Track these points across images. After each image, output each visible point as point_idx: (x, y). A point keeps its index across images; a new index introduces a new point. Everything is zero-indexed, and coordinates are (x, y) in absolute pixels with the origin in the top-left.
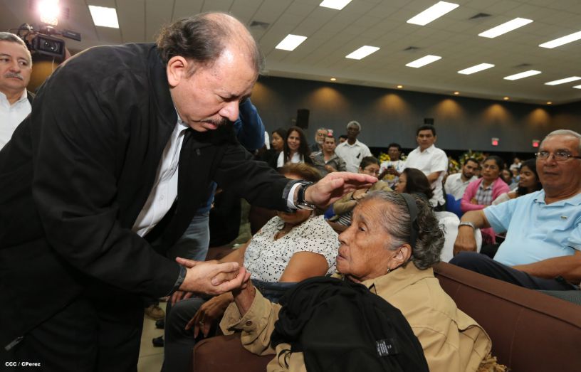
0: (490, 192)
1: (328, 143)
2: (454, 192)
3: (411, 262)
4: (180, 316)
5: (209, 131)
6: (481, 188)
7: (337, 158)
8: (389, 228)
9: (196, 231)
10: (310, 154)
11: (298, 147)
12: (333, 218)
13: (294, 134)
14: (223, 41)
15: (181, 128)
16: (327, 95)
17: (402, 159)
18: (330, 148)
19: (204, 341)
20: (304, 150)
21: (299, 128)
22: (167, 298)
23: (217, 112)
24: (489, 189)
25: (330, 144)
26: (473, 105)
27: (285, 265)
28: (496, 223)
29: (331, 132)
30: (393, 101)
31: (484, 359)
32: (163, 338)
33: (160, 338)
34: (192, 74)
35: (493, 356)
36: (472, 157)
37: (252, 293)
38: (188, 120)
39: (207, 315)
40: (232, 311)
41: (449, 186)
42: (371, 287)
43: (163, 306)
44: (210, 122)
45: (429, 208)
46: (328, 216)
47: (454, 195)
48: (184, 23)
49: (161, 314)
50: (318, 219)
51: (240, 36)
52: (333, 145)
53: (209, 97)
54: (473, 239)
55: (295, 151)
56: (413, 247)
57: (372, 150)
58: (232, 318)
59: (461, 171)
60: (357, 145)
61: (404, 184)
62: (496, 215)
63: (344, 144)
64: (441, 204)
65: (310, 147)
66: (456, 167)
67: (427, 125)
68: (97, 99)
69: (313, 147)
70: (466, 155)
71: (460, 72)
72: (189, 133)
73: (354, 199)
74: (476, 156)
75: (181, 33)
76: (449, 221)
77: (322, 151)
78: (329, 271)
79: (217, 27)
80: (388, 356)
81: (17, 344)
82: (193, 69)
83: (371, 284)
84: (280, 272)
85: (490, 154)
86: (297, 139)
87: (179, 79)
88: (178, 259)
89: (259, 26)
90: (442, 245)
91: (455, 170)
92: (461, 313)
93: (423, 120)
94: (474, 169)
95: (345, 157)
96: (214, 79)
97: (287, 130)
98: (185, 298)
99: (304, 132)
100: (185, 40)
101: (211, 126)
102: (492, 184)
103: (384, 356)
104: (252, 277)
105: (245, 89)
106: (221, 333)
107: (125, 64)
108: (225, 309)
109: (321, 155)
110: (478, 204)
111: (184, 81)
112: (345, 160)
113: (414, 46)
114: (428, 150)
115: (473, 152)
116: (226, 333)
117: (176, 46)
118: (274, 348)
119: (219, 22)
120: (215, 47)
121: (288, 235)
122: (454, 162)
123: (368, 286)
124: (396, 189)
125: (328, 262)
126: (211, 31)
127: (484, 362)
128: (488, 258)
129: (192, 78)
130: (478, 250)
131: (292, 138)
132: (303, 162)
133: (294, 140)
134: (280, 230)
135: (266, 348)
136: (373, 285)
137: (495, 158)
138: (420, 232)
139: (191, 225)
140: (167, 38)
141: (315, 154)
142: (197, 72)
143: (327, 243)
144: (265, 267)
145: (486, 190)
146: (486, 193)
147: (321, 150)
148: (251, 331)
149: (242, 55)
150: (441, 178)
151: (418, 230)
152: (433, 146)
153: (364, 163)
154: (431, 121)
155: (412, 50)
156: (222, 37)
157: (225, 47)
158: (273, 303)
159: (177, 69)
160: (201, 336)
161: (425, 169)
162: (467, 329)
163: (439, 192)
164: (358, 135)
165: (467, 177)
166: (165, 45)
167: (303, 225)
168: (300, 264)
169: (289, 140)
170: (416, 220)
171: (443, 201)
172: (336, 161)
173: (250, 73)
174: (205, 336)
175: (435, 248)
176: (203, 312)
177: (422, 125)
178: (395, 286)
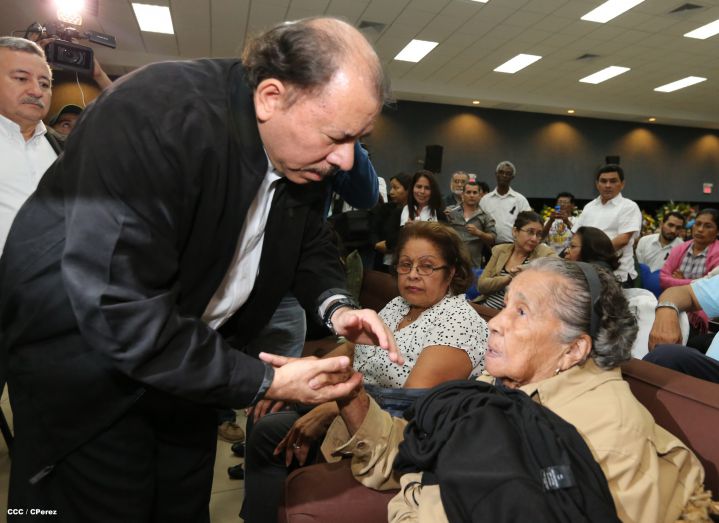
0: (703, 261)
1: (469, 192)
2: (649, 261)
3: (591, 359)
4: (267, 437)
5: (311, 182)
6: (689, 255)
7: (483, 213)
8: (560, 311)
9: (287, 318)
10: (445, 208)
11: (427, 199)
12: (478, 299)
13: (423, 181)
14: (335, 59)
15: (273, 177)
16: (468, 125)
17: (575, 215)
18: (472, 199)
19: (300, 470)
20: (436, 204)
21: (428, 172)
22: (247, 410)
23: (324, 158)
24: (702, 256)
25: (472, 195)
26: (676, 136)
27: (411, 364)
28: (710, 303)
29: (473, 177)
30: (561, 132)
31: (694, 494)
32: (243, 467)
33: (238, 467)
34: (290, 105)
35: (706, 489)
36: (675, 211)
37: (365, 403)
38: (282, 166)
39: (303, 435)
40: (337, 428)
41: (641, 252)
42: (533, 395)
43: (242, 421)
44: (313, 171)
45: (616, 285)
46: (471, 297)
47: (649, 265)
48: (281, 31)
49: (239, 433)
50: (457, 300)
51: (359, 52)
52: (477, 195)
53: (314, 137)
54: (678, 326)
55: (425, 205)
56: (594, 339)
57: (532, 202)
58: (337, 439)
59: (659, 230)
60: (510, 195)
61: (578, 250)
62: (709, 293)
63: (492, 194)
64: (633, 278)
65: (444, 198)
66: (652, 225)
67: (611, 165)
68: (157, 140)
69: (448, 198)
70: (666, 208)
71: (657, 89)
72: (283, 185)
73: (507, 272)
74: (681, 209)
75: (276, 47)
76: (642, 300)
77: (461, 205)
78: (474, 373)
79: (328, 39)
80: (558, 490)
81: (46, 477)
82: (292, 98)
83: (533, 390)
84: (404, 374)
85: (702, 206)
86: (426, 188)
87: (272, 110)
88: (263, 355)
89: (370, 28)
90: (633, 337)
91: (650, 229)
92: (660, 430)
93: (604, 158)
94: (678, 228)
95: (493, 212)
96: (321, 112)
97: (412, 175)
98: (272, 412)
99: (436, 177)
100: (282, 57)
101: (314, 177)
102: (706, 250)
103: (553, 491)
104: (366, 382)
105: (363, 126)
106: (322, 460)
107: (197, 91)
108: (328, 426)
109: (460, 210)
110: (684, 278)
111: (279, 114)
112: (493, 216)
113: (590, 52)
114: (614, 201)
115: (677, 203)
116: (330, 459)
117: (270, 64)
118: (397, 479)
119: (330, 32)
120: (323, 68)
121: (416, 322)
122: (649, 218)
123: (529, 393)
124: (567, 256)
125: (472, 360)
126: (318, 45)
127: (694, 498)
128: (698, 353)
129: (291, 110)
130: (684, 343)
131: (420, 187)
132: (436, 220)
133: (422, 190)
134: (404, 316)
135: (386, 480)
136: (536, 392)
137: (711, 213)
138: (604, 318)
139: (278, 310)
140: (255, 53)
141: (450, 209)
142: (299, 101)
143: (470, 333)
144: (384, 367)
145: (698, 257)
146: (697, 261)
147: (459, 202)
148: (365, 456)
149: (361, 79)
150: (632, 241)
151: (602, 315)
152: (620, 196)
153: (521, 221)
154: (616, 160)
155: (588, 59)
156: (335, 54)
157: (338, 68)
158: (395, 418)
159: (270, 97)
160: (295, 464)
161: (610, 229)
162: (669, 452)
163: (629, 261)
164: (512, 181)
165: (667, 239)
166: (253, 63)
167: (435, 308)
168: (431, 363)
169: (416, 190)
170: (598, 301)
171: (635, 274)
172: (481, 218)
173: (371, 104)
174: (301, 464)
175: (625, 340)
176: (297, 430)
177: (604, 166)
178: (567, 393)
